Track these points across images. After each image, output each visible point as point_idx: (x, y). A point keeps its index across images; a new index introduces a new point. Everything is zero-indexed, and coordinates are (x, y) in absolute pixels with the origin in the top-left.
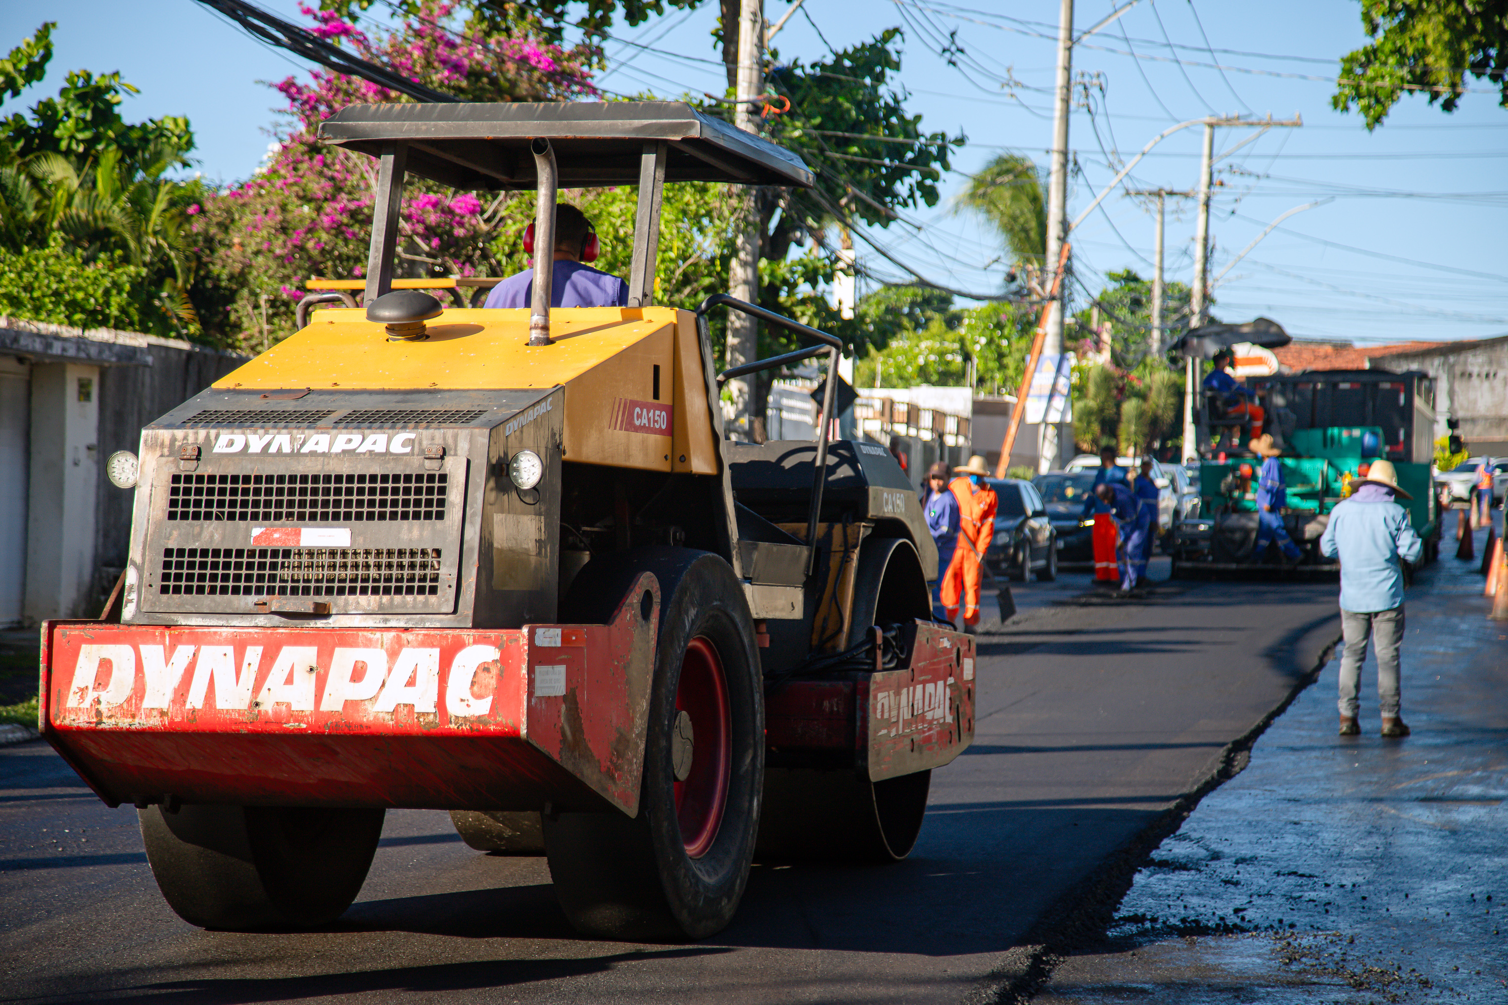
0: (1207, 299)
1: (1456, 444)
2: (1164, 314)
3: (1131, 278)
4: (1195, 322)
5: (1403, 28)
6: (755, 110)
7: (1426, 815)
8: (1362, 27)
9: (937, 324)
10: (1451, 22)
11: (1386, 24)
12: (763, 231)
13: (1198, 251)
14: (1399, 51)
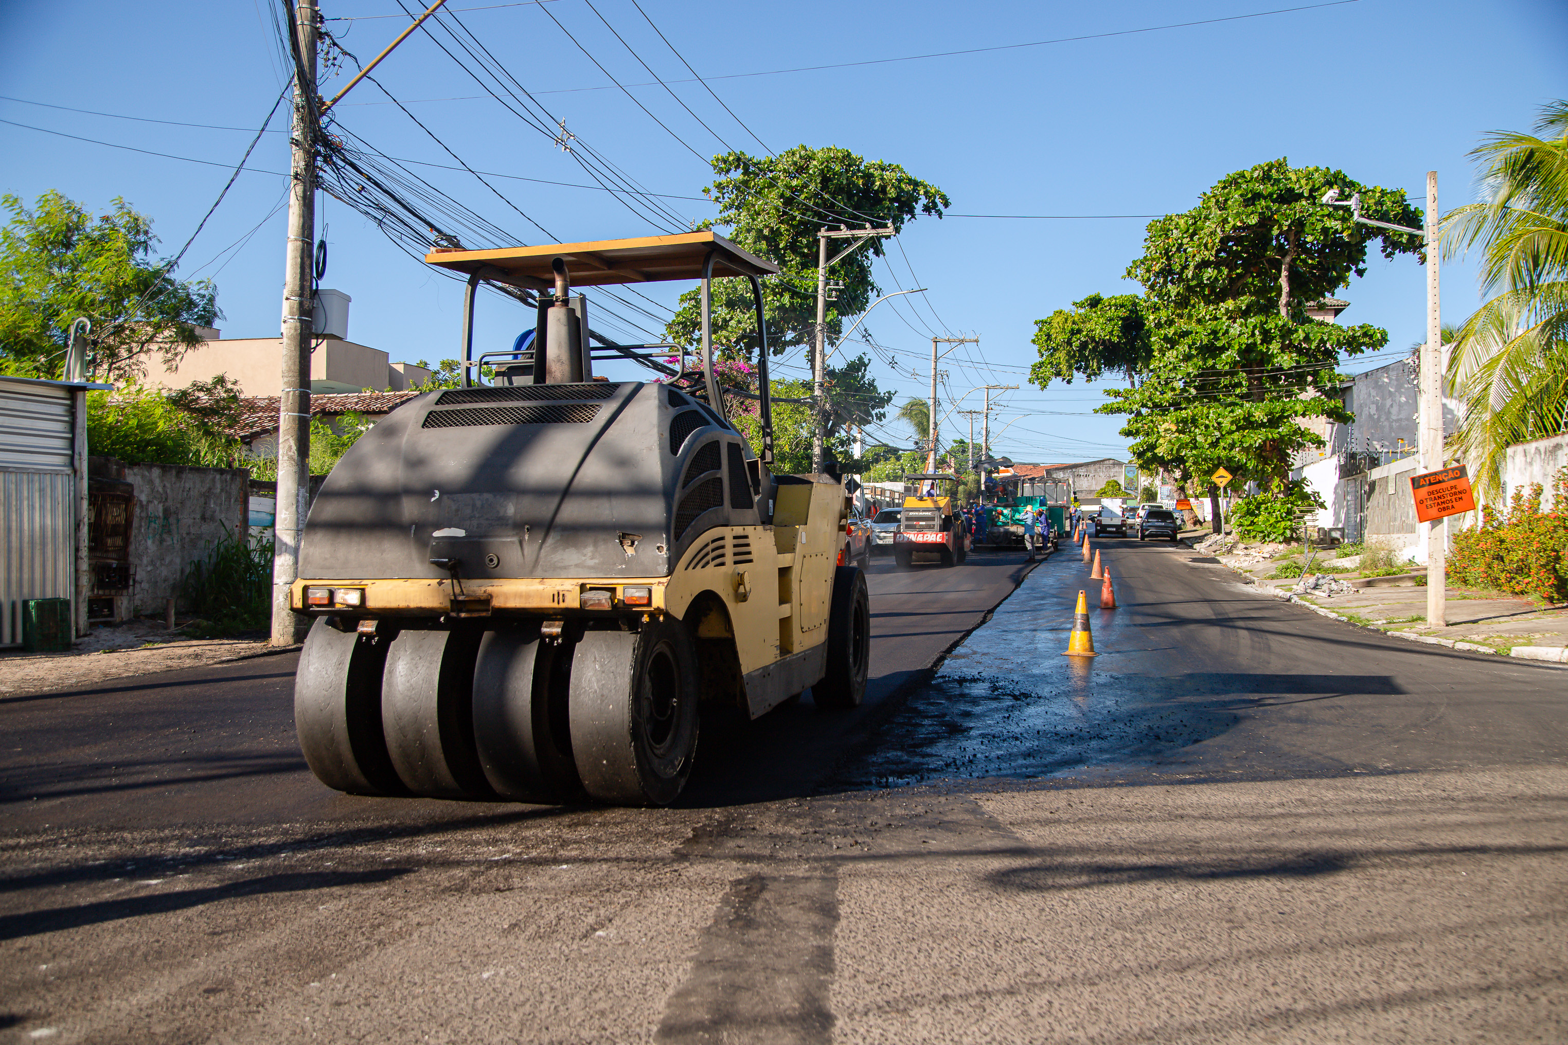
0: (987, 448)
1: (1076, 500)
2: (973, 454)
3: (962, 442)
4: (983, 458)
5: (1052, 355)
6: (821, 385)
7: (1049, 635)
8: (1038, 355)
9: (893, 460)
10: (1068, 353)
11: (1046, 354)
12: (826, 426)
13: (984, 432)
14: (1051, 363)
